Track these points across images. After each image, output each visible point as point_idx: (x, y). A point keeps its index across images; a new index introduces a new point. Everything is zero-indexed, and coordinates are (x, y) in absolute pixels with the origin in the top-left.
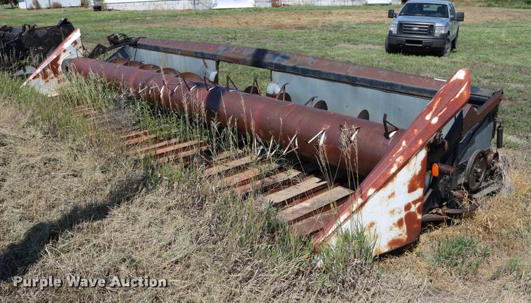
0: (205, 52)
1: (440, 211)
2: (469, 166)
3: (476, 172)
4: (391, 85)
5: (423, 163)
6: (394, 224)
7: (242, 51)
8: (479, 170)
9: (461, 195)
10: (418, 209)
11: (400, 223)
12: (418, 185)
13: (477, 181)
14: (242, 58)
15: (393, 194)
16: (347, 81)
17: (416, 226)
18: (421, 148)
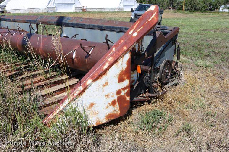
0: (31, 20)
1: (145, 95)
2: (161, 69)
3: (166, 72)
4: (120, 28)
5: (128, 62)
6: (109, 104)
7: (48, 18)
8: (167, 71)
9: (157, 85)
10: (127, 93)
11: (114, 103)
12: (125, 77)
13: (166, 78)
14: (48, 21)
15: (107, 84)
16: (98, 28)
17: (126, 104)
18: (126, 52)
